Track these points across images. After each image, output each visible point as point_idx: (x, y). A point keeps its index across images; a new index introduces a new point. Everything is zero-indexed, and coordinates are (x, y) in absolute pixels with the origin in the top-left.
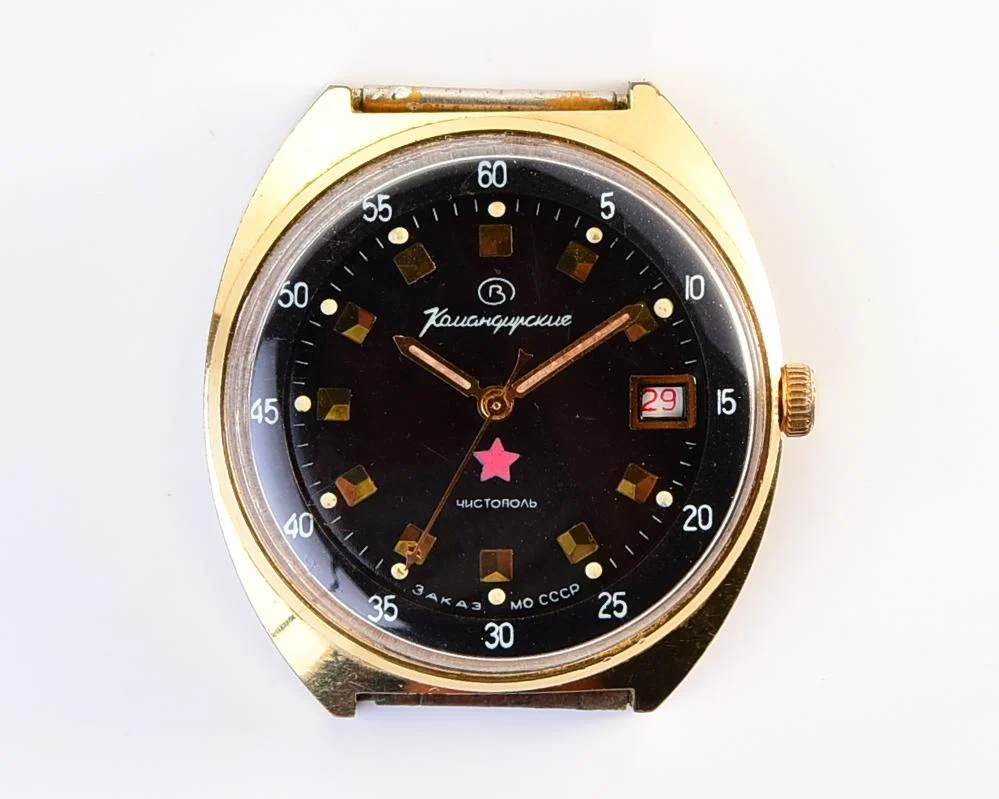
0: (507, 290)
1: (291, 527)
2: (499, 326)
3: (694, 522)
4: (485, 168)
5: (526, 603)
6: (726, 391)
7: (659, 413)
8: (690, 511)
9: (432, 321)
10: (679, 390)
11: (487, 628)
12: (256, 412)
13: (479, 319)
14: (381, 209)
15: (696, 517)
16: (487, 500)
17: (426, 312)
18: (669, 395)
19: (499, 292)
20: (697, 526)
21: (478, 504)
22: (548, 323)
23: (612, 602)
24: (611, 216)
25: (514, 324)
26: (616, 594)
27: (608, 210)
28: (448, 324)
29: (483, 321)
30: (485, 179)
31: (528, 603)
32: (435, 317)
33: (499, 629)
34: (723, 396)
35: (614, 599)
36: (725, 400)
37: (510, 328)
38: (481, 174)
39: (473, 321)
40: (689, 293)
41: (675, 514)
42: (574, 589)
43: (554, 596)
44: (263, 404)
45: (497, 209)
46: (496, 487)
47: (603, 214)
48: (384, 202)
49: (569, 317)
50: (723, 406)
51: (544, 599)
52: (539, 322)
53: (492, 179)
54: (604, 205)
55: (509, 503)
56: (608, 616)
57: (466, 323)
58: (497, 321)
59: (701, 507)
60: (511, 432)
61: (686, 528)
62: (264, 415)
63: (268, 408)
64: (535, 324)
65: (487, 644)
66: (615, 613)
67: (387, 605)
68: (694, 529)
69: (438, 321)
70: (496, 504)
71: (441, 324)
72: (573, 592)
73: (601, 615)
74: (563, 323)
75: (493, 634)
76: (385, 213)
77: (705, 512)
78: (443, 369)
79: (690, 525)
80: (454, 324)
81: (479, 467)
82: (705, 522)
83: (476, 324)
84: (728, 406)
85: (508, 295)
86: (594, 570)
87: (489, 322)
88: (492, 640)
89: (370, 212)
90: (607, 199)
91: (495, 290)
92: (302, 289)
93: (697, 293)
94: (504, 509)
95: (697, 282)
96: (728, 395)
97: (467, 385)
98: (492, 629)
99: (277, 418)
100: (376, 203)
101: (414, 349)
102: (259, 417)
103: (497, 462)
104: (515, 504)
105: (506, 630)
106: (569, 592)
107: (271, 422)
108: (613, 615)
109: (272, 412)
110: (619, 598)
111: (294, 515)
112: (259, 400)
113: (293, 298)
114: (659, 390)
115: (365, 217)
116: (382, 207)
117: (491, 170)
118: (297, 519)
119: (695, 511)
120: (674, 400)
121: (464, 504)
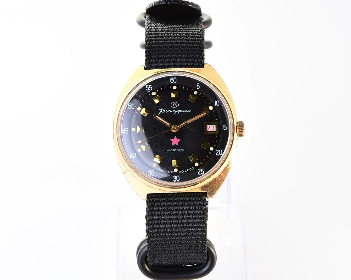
0: (177, 104)
1: (131, 156)
2: (175, 112)
3: (218, 153)
4: (172, 79)
5: (182, 172)
6: (224, 125)
7: (210, 130)
8: (217, 151)
9: (161, 111)
10: (215, 126)
11: (174, 177)
12: (123, 131)
13: (171, 111)
14: (150, 88)
15: (219, 152)
16: (173, 149)
17: (160, 110)
18: (212, 127)
19: (175, 105)
20: (219, 154)
21: (171, 150)
22: (186, 111)
23: (201, 171)
24: (199, 88)
25: (179, 112)
26: (202, 169)
27: (198, 87)
28: (164, 112)
29: (172, 111)
30: (172, 81)
31: (183, 172)
32: (162, 110)
33: (176, 177)
34: (224, 126)
35: (201, 170)
36: (224, 127)
37: (178, 112)
38: (171, 80)
39: (170, 111)
40: (216, 104)
41: (214, 152)
42: (193, 168)
43: (188, 170)
44: (125, 130)
45: (175, 88)
46: (175, 147)
47: (197, 88)
48: (150, 86)
49: (190, 110)
50: (224, 128)
51: (186, 171)
52: (184, 111)
53: (173, 81)
54: (197, 86)
55: (178, 150)
56: (200, 174)
57: (168, 112)
58: (175, 111)
59: (220, 150)
60: (178, 135)
61: (216, 155)
62: (125, 132)
63: (126, 130)
64: (183, 112)
65: (174, 180)
66: (201, 173)
67: (152, 172)
68: (218, 155)
69: (162, 111)
70: (175, 150)
71: (163, 112)
72: (192, 169)
73: (198, 174)
74: (189, 111)
75: (175, 178)
76: (150, 89)
77: (220, 151)
78: (164, 121)
79: (217, 154)
80: (166, 112)
81: (172, 142)
82: (221, 153)
83: (170, 112)
84: (225, 128)
85: (177, 106)
86: (197, 164)
87: (173, 111)
88: (175, 180)
89: (147, 89)
90: (198, 85)
91: (174, 105)
92: (133, 105)
93: (218, 104)
94: (177, 151)
95: (218, 102)
96: (225, 126)
97: (169, 124)
98: (175, 177)
99: (128, 133)
100: (149, 86)
101: (157, 117)
102: (124, 132)
103: (175, 141)
104: (179, 150)
105: (178, 177)
106: (191, 169)
107: (127, 133)
108: (201, 174)
109: (127, 131)
110: (202, 170)
111: (132, 153)
112: (124, 129)
113: (131, 107)
114: (210, 126)
115: (146, 89)
116: (150, 87)
117: (173, 79)
118: (132, 154)
119: (218, 151)
120: (214, 128)
121: (168, 150)
